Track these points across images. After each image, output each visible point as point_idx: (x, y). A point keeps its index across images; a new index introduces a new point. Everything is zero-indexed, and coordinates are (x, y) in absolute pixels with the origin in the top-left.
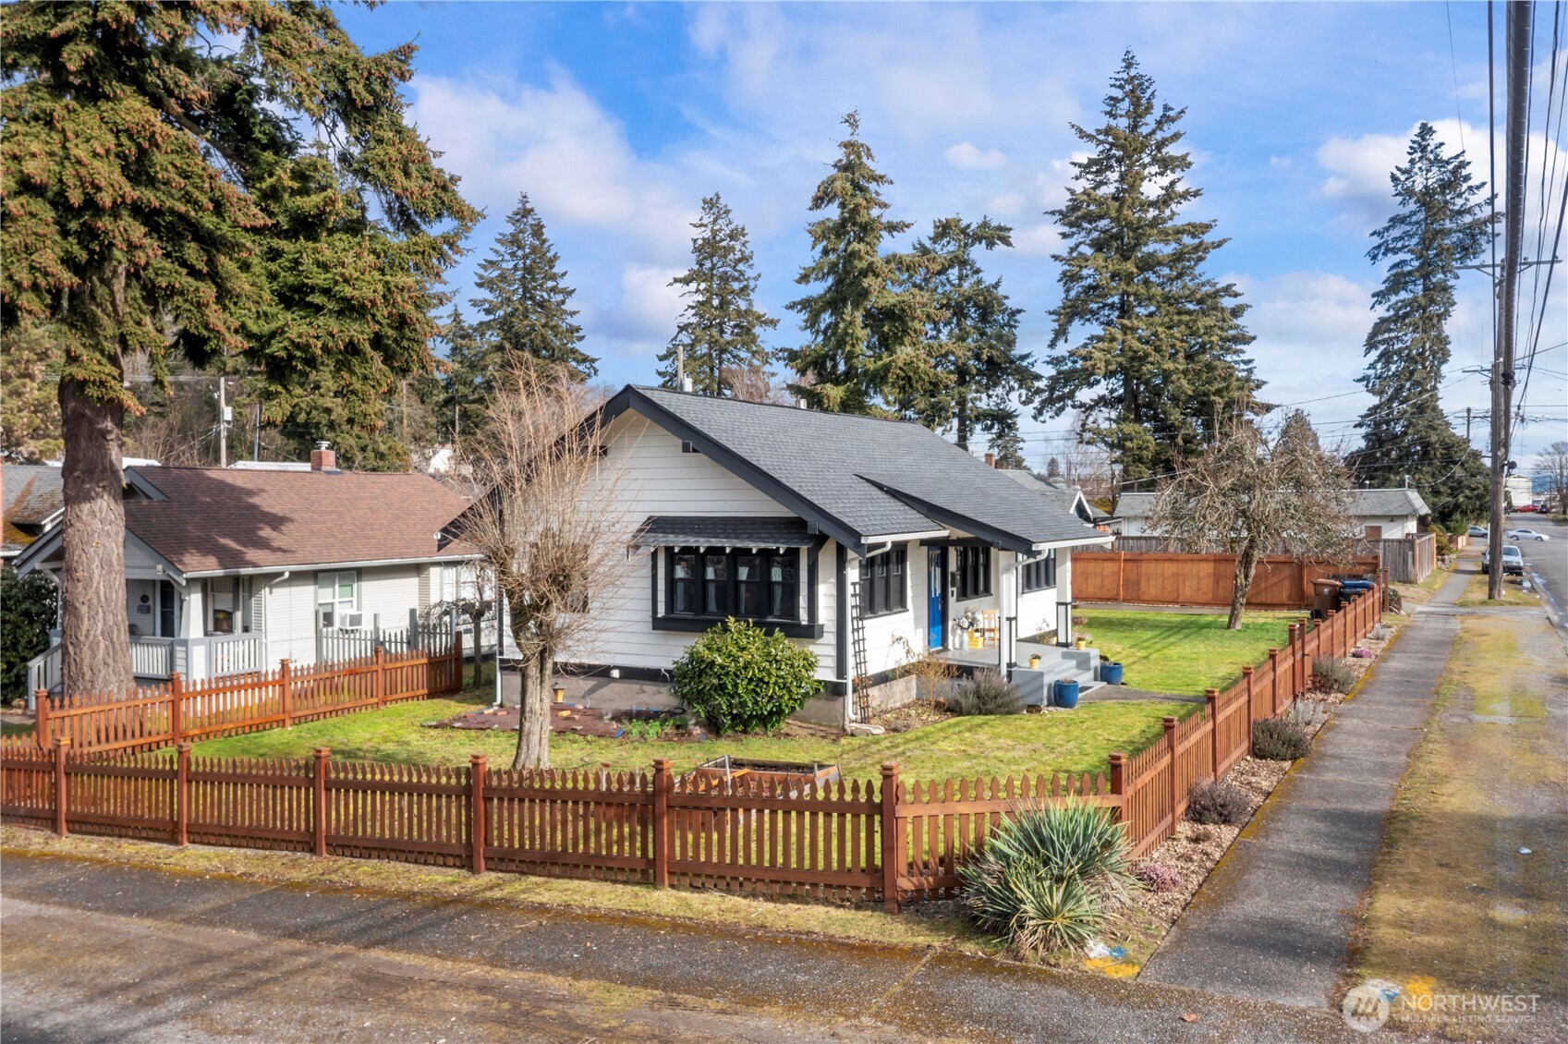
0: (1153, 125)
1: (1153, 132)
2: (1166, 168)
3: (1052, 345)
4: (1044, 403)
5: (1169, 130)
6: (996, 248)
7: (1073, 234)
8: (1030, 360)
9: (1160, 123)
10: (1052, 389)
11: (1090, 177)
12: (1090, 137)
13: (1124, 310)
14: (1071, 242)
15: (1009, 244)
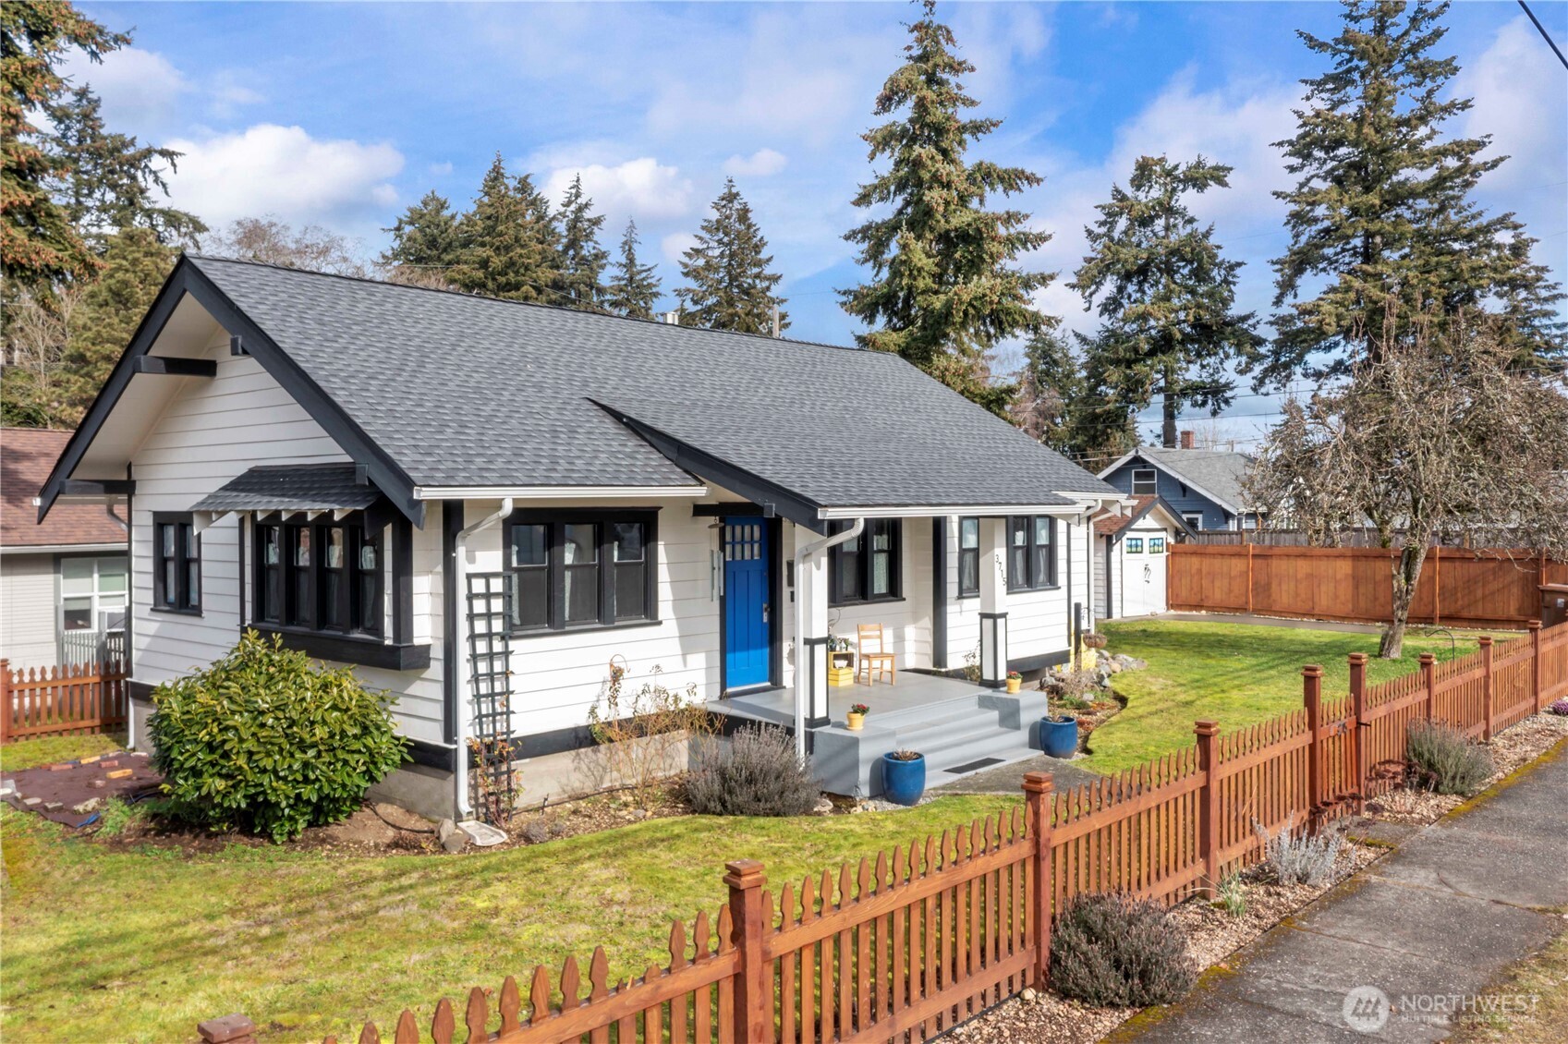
0: (1406, 24)
1: (1406, 33)
2: (1424, 76)
3: (1278, 301)
4: (1266, 373)
5: (1426, 29)
6: (1208, 191)
7: (1303, 166)
8: (1251, 322)
9: (1414, 20)
10: (1276, 353)
11: (1325, 95)
12: (1322, 46)
13: (1369, 255)
14: (1300, 176)
15: (1224, 184)
